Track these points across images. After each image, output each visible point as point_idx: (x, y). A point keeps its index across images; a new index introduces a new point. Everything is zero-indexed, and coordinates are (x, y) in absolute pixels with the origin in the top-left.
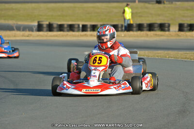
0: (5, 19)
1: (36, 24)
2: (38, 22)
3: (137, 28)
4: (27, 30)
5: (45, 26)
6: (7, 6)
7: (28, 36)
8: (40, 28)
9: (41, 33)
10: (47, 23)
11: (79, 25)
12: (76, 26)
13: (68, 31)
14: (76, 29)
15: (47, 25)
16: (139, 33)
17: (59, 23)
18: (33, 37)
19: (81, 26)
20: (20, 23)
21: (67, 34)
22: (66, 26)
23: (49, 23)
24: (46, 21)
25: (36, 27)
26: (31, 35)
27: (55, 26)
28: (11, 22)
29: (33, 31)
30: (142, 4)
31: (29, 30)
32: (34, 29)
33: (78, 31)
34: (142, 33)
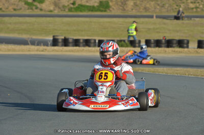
0: (19, 33)
1: (51, 38)
2: (54, 36)
3: (155, 44)
4: (42, 44)
5: (60, 41)
6: (21, 19)
7: (42, 51)
8: (55, 42)
9: (56, 48)
10: (63, 38)
11: (95, 40)
12: (92, 41)
13: (84, 46)
14: (92, 45)
15: (62, 39)
16: (157, 49)
17: (75, 38)
18: (48, 51)
19: (97, 41)
20: (34, 37)
21: (83, 50)
22: (81, 41)
23: (65, 37)
24: (62, 36)
25: (51, 42)
26: (46, 50)
27: (71, 41)
28: (25, 36)
29: (47, 45)
30: (159, 20)
31: (44, 45)
32: (49, 43)
33: (95, 46)
34: (160, 49)
